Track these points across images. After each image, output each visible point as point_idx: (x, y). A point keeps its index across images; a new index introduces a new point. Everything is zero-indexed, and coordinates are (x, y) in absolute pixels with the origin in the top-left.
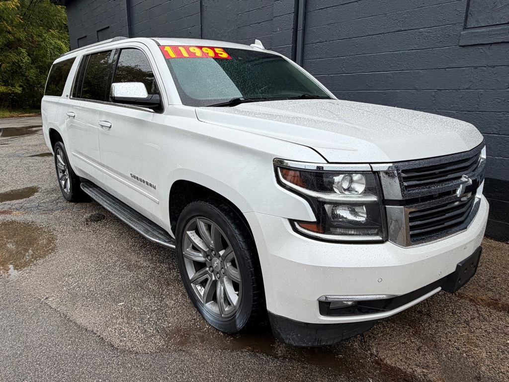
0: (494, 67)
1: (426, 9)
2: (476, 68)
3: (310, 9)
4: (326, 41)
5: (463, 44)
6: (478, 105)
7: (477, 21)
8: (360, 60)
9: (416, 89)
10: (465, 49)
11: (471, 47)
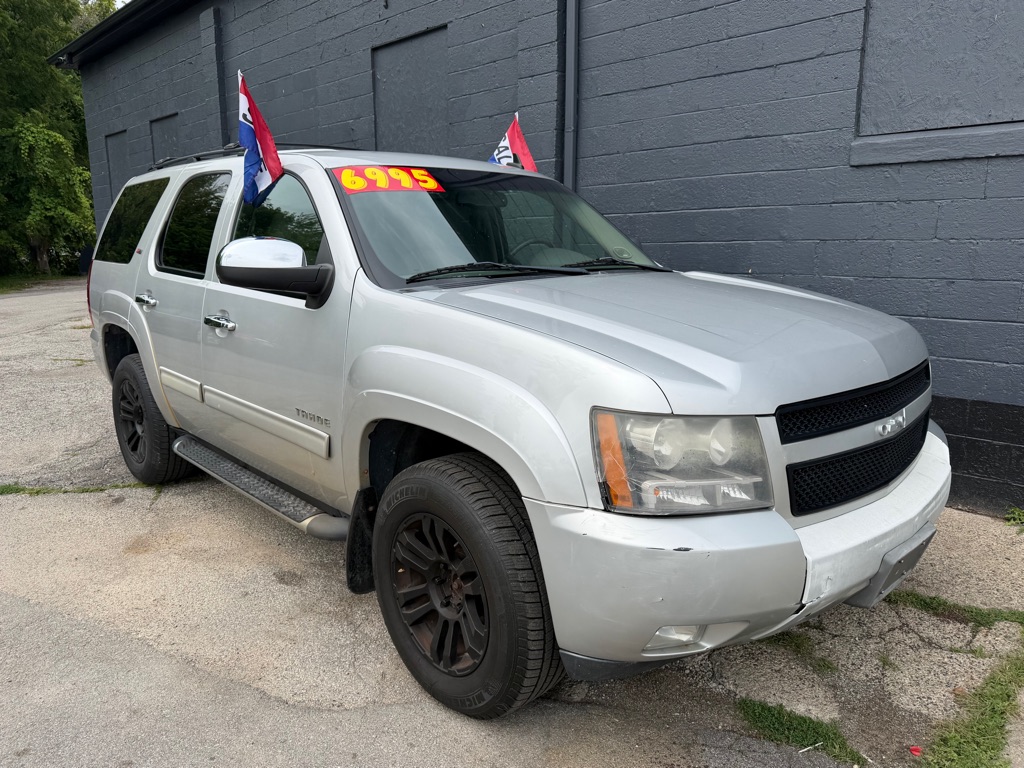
0: (908, 202)
1: (790, 102)
2: (880, 203)
3: (586, 93)
4: (618, 153)
5: (856, 164)
6: (889, 266)
7: (876, 125)
8: (682, 187)
9: (782, 238)
10: (860, 172)
11: (871, 169)
